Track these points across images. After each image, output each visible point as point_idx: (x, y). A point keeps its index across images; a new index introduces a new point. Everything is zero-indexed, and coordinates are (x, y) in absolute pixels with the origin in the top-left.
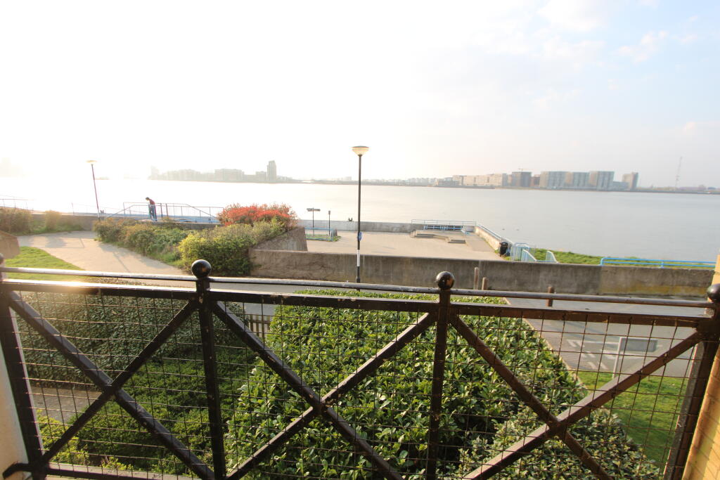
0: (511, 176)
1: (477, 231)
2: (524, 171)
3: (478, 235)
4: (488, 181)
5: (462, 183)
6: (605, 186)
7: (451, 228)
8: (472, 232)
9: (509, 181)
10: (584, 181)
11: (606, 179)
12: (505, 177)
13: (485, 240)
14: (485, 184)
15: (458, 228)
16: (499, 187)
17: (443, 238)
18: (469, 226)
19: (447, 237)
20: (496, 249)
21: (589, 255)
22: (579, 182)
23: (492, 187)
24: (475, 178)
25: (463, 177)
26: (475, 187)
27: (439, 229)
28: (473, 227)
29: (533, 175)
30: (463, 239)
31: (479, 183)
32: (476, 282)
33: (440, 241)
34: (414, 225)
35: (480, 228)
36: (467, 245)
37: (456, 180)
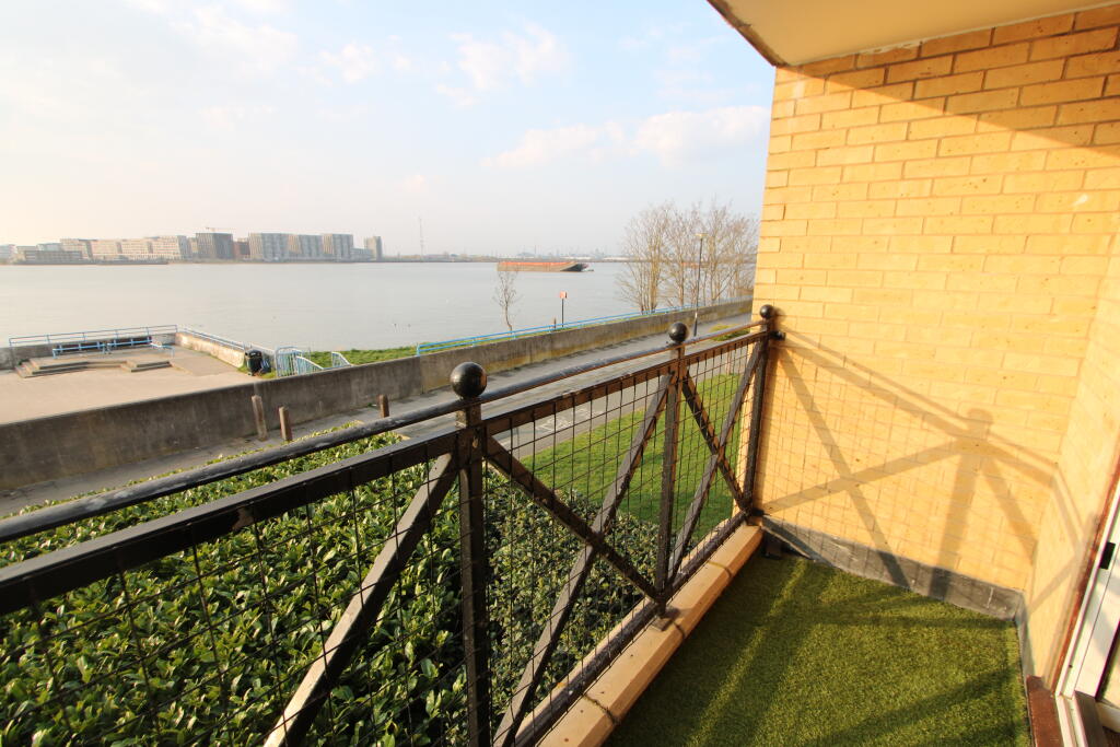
0: (194, 240)
1: (185, 340)
2: (217, 232)
3: (191, 348)
4: (151, 250)
5: (91, 256)
6: (346, 255)
7: (123, 344)
8: (173, 344)
9: (195, 250)
10: (317, 249)
11: (345, 245)
12: (184, 243)
13: (210, 355)
14: (146, 255)
15: (142, 342)
16: (176, 261)
17: (116, 366)
18: (164, 335)
19: (125, 362)
20: (240, 365)
21: (377, 348)
22: (310, 248)
23: (163, 261)
24: (119, 245)
25: (88, 242)
26: (124, 261)
27: (96, 349)
28: (173, 335)
29: (235, 239)
30: (164, 359)
31: (128, 252)
32: (260, 420)
33: (109, 371)
34: (19, 348)
35: (187, 334)
36: (178, 369)
37: (73, 249)
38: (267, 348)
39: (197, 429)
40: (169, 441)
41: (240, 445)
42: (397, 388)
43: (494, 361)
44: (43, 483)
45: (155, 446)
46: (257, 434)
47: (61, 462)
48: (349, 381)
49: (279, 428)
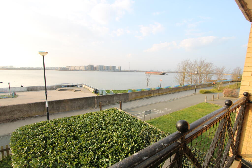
0: (87, 67)
1: (84, 86)
2: (91, 65)
3: (84, 88)
4: (80, 68)
5: (70, 69)
6: (114, 70)
7: (73, 86)
8: (81, 86)
9: (87, 69)
10: (109, 69)
11: (114, 68)
12: (85, 67)
13: (87, 89)
14: (79, 69)
15: (76, 86)
16: (83, 70)
17: (71, 90)
19: (73, 90)
20: (93, 92)
21: (119, 90)
22: (107, 69)
23: (81, 70)
24: (75, 67)
25: (70, 67)
26: (75, 70)
27: (69, 87)
28: (82, 85)
29: (94, 67)
30: (80, 89)
31: (76, 69)
32: (96, 104)
33: (70, 91)
34: (57, 86)
35: (84, 85)
36: (82, 92)
37: (67, 68)
38: (98, 89)
39: (84, 105)
40: (79, 107)
41: (91, 109)
42: (123, 99)
43: (145, 95)
44: (57, 113)
45: (76, 107)
46: (95, 107)
47: (61, 109)
48: (114, 97)
49: (99, 106)
